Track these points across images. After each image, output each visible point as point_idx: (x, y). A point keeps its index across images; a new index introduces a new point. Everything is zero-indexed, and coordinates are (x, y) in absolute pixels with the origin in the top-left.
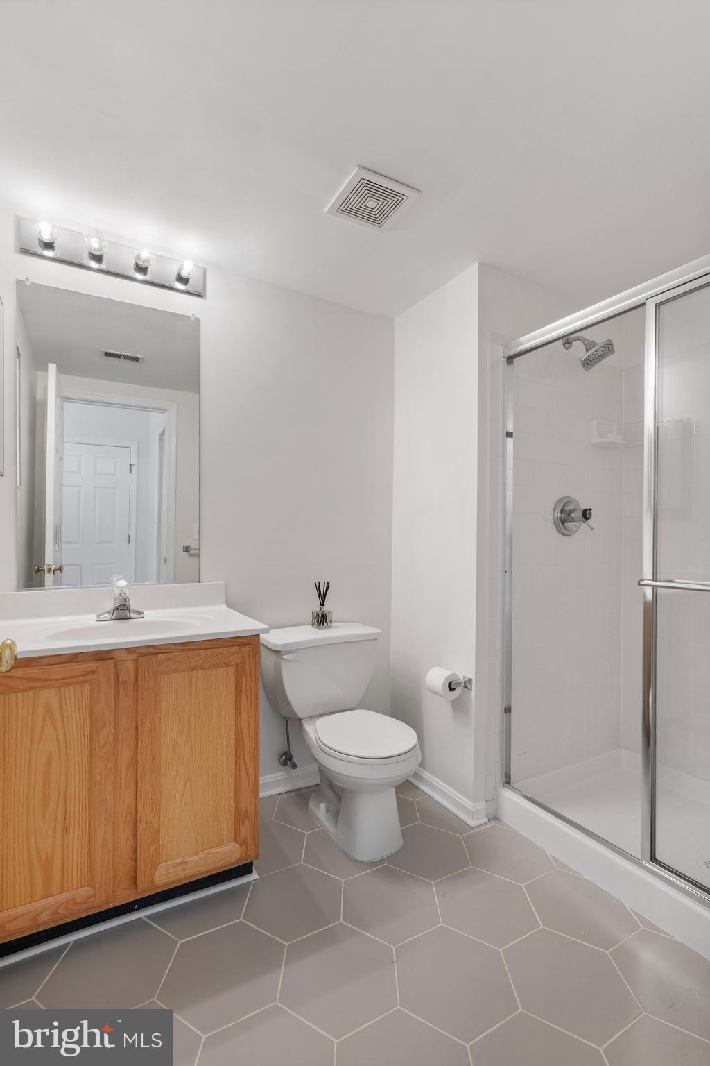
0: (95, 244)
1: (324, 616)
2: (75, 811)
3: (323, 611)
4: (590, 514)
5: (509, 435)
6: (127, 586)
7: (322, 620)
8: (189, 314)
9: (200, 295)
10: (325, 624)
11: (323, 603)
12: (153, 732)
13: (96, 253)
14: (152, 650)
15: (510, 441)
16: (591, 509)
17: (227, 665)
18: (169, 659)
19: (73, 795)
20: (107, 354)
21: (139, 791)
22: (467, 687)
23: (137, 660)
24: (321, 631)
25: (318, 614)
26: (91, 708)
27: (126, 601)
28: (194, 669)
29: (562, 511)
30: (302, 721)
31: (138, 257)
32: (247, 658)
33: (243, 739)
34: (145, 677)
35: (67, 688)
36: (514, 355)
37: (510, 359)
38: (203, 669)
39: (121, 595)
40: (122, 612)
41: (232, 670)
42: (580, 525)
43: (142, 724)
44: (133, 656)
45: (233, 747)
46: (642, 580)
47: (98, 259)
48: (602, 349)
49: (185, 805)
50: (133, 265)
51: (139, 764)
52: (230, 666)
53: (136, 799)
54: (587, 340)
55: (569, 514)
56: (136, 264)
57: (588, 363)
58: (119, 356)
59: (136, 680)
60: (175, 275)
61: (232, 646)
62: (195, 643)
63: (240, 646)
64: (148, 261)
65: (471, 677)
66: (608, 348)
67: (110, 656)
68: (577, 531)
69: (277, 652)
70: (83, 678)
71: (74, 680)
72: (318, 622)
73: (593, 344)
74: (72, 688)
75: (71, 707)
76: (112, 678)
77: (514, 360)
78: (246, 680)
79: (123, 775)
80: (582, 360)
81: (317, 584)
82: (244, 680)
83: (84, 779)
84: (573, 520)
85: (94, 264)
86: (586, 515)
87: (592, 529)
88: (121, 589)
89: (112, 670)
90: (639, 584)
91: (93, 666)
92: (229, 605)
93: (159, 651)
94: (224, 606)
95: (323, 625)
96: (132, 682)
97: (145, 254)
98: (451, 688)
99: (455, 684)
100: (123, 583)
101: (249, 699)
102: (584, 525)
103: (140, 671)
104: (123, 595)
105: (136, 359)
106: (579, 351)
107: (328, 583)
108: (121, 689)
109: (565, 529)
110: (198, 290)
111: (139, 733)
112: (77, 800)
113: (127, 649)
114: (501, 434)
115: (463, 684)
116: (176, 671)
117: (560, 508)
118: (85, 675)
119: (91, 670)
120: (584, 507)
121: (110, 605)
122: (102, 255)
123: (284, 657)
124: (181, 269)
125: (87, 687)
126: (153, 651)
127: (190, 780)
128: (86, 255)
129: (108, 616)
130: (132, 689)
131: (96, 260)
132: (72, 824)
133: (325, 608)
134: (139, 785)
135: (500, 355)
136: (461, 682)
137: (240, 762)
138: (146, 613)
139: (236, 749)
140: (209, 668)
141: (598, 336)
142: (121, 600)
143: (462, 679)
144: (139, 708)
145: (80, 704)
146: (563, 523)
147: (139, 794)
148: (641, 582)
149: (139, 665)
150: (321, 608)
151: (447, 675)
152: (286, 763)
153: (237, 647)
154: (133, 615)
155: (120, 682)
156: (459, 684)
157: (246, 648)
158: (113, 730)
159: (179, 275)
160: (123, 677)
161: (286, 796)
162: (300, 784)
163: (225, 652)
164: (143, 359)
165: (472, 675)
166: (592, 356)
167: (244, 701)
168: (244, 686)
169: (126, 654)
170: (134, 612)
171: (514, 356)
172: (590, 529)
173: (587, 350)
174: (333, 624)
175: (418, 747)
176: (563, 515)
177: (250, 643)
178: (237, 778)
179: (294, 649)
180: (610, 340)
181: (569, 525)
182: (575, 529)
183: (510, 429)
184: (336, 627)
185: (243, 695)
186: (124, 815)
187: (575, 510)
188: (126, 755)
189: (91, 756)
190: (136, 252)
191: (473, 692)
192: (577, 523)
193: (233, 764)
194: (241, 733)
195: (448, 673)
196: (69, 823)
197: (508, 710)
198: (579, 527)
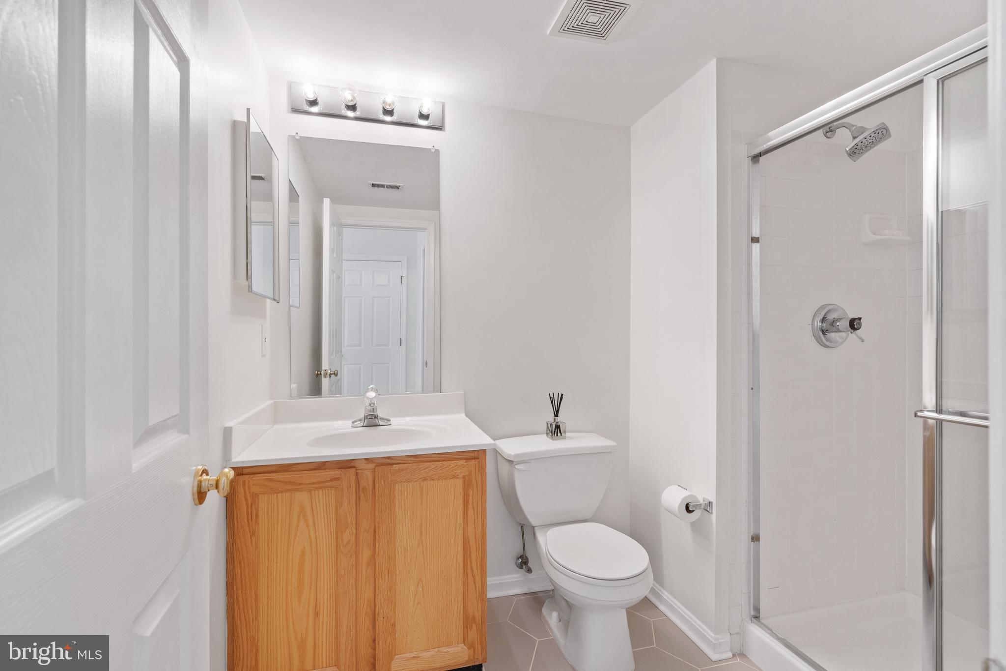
0: (348, 97)
1: (558, 427)
2: (324, 600)
3: (557, 422)
4: (860, 324)
5: (755, 240)
6: (375, 397)
7: (556, 430)
8: (430, 147)
9: (439, 128)
10: (559, 434)
11: (556, 415)
12: (388, 535)
13: (350, 104)
14: (389, 461)
15: (756, 247)
16: (860, 319)
17: (455, 477)
18: (402, 470)
19: (322, 584)
20: (373, 185)
21: (377, 587)
22: (706, 510)
23: (374, 469)
24: (555, 441)
25: (551, 425)
26: (337, 510)
27: (374, 411)
28: (425, 479)
29: (823, 320)
30: (536, 528)
31: (384, 102)
32: (473, 471)
33: (470, 547)
34: (381, 485)
35: (317, 492)
36: (760, 153)
37: (756, 158)
38: (432, 480)
39: (370, 405)
40: (372, 421)
41: (459, 483)
42: (848, 335)
43: (379, 527)
44: (371, 466)
45: (461, 554)
46: (921, 411)
47: (353, 108)
48: (873, 135)
49: (418, 604)
50: (381, 110)
51: (377, 563)
52: (458, 478)
53: (375, 594)
54: (854, 126)
55: (833, 323)
56: (384, 109)
57: (854, 153)
58: (382, 186)
59: (374, 488)
60: (417, 114)
61: (460, 459)
62: (426, 456)
63: (467, 459)
64: (393, 103)
65: (711, 500)
66: (882, 133)
67: (352, 464)
68: (842, 343)
69: (510, 462)
70: (330, 484)
71: (322, 485)
72: (552, 432)
73: (863, 130)
74: (321, 491)
75: (320, 508)
76: (353, 485)
77: (760, 158)
78: (473, 492)
79: (364, 572)
80: (847, 149)
81: (552, 396)
82: (471, 493)
83: (331, 573)
84: (838, 331)
85: (350, 114)
86: (854, 324)
87: (863, 341)
88: (371, 399)
89: (353, 478)
90: (916, 415)
91: (336, 473)
92: (467, 415)
93: (393, 461)
94: (463, 415)
95: (557, 435)
96: (371, 490)
97: (389, 100)
98: (688, 509)
99: (693, 506)
100: (372, 394)
101: (476, 510)
102: (852, 337)
103: (376, 479)
104: (372, 405)
105: (397, 187)
106: (844, 138)
107: (562, 395)
108: (362, 495)
109: (827, 340)
110: (438, 124)
111: (377, 536)
112: (326, 590)
113: (366, 459)
114: (745, 240)
115: (703, 507)
116: (408, 481)
117: (821, 317)
118: (331, 481)
119: (336, 477)
120: (852, 316)
121: (362, 415)
122: (355, 104)
123: (516, 467)
124: (421, 107)
125: (333, 491)
126: (387, 462)
127: (422, 582)
128: (343, 106)
129: (358, 423)
130: (371, 495)
131: (351, 110)
132: (322, 610)
133: (558, 419)
134: (377, 581)
135: (743, 152)
136: (701, 504)
137: (467, 569)
138: (393, 421)
139: (464, 557)
140: (438, 479)
141: (869, 121)
142: (370, 410)
143: (701, 502)
144: (377, 513)
145: (328, 506)
146: (824, 333)
147: (377, 591)
148: (919, 414)
149: (376, 474)
150: (555, 419)
151: (684, 496)
152: (522, 566)
153: (464, 461)
154: (381, 423)
155: (361, 488)
156: (698, 506)
157: (473, 462)
158: (354, 531)
159: (420, 113)
160: (363, 484)
161: (521, 598)
162: (536, 588)
163: (452, 465)
164: (403, 187)
165: (712, 498)
166: (860, 144)
167: (470, 512)
168: (471, 498)
169: (366, 463)
170: (382, 419)
171: (760, 155)
172: (859, 341)
173: (854, 138)
174: (567, 434)
175: (650, 571)
176: (824, 325)
177: (476, 456)
178: (465, 583)
179: (526, 459)
180: (884, 123)
181: (833, 335)
182: (841, 341)
183: (756, 233)
184: (570, 438)
185: (470, 506)
186: (365, 607)
187: (841, 319)
188: (366, 554)
189: (337, 552)
190: (382, 98)
191: (714, 517)
192: (843, 334)
193: (461, 570)
194: (469, 542)
195: (685, 494)
196: (320, 609)
197: (756, 538)
198: (846, 339)
